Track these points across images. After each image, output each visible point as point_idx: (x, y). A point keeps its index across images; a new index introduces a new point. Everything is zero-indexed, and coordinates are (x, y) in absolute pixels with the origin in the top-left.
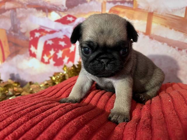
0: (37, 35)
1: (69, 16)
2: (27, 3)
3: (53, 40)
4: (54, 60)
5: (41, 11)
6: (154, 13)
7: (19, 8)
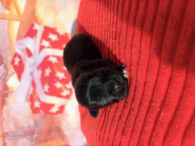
0: (37, 104)
1: (13, 62)
3: (43, 84)
5: (6, 99)
7: (3, 129)
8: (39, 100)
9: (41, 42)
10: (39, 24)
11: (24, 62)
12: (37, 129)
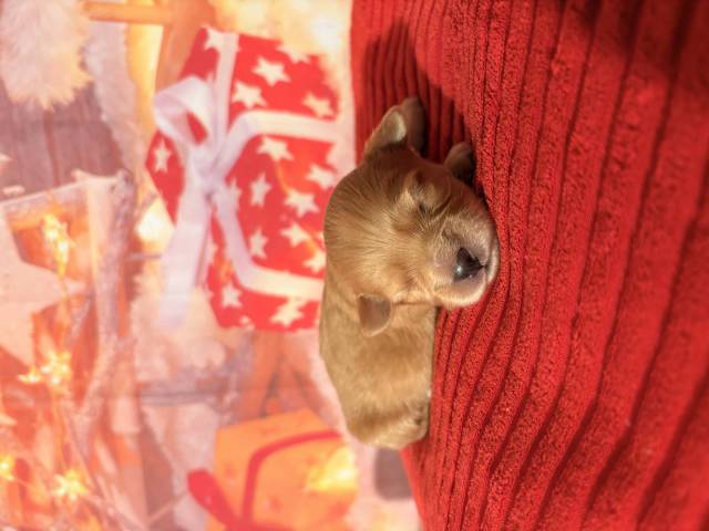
0: (230, 297)
1: (150, 162)
2: (114, 337)
5: (138, 279)
7: (133, 371)
8: (237, 285)
9: (233, 90)
10: (221, 29)
11: (182, 162)
12: (234, 377)
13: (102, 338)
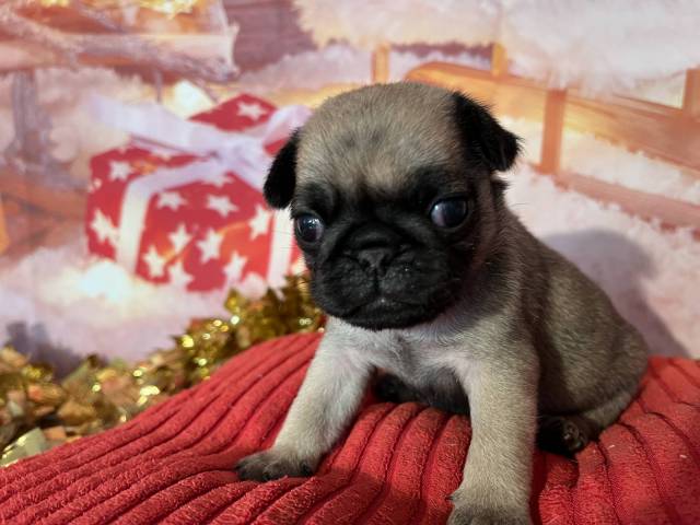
0: (119, 170)
1: (248, 99)
2: (80, 50)
3: (182, 190)
4: (188, 269)
5: (136, 78)
6: (571, 92)
7: (45, 66)
8: (132, 177)
11: (247, 131)
12: (40, 169)
13: (80, 38)
